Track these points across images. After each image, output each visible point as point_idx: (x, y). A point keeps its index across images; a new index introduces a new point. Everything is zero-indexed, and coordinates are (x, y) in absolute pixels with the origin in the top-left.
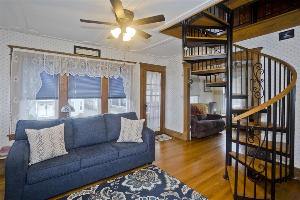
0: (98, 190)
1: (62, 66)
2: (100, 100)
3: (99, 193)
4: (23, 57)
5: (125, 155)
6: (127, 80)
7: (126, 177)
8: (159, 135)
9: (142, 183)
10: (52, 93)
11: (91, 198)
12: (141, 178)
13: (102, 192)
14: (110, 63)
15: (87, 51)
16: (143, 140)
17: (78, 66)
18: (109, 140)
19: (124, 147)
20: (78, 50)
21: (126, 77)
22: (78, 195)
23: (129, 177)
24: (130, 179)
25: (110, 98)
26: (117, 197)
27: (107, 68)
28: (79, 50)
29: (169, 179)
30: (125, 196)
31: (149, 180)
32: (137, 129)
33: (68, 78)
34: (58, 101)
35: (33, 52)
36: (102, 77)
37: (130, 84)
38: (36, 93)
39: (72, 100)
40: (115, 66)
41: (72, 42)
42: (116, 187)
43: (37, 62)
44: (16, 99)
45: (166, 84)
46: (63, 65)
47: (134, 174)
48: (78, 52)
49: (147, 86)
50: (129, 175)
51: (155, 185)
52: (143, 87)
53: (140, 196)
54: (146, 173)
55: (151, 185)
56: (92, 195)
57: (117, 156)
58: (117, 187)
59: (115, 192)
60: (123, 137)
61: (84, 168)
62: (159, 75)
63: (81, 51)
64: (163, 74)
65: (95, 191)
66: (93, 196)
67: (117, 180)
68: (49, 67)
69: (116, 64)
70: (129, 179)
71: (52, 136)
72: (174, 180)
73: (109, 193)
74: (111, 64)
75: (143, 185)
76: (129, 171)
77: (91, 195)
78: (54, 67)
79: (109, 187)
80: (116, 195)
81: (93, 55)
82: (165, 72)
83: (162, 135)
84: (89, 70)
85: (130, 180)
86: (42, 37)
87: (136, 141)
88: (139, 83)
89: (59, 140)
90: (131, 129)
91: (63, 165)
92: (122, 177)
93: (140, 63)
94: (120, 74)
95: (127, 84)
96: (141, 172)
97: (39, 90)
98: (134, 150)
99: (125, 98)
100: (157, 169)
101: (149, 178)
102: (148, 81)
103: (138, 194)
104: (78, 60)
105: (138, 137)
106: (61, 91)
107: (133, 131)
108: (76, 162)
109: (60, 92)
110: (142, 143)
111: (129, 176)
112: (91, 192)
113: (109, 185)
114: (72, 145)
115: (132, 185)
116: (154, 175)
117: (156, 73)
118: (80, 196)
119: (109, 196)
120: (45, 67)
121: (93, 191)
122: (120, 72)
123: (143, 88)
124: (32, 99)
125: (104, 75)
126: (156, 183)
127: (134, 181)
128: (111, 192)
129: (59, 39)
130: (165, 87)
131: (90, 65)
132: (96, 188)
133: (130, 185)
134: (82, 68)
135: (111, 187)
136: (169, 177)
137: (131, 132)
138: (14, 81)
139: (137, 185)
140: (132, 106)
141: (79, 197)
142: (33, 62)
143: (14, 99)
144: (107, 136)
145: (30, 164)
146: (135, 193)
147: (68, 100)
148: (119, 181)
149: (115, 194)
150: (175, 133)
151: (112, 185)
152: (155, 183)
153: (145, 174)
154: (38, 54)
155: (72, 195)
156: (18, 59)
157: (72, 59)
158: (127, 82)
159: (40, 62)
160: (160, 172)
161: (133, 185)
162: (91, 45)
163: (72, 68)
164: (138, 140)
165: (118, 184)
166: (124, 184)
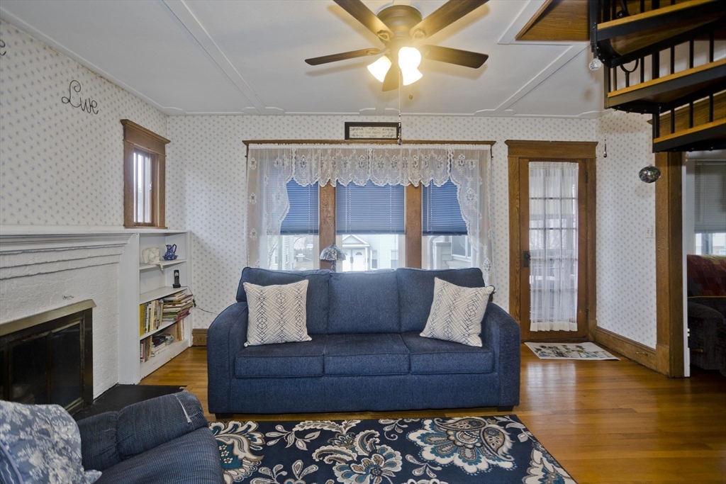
0: (355, 431)
1: (322, 167)
2: (404, 237)
3: (354, 437)
4: (261, 158)
5: (427, 370)
6: (470, 189)
7: (428, 422)
8: (574, 342)
9: (457, 448)
10: (308, 222)
11: (334, 440)
12: (462, 437)
13: (358, 437)
14: (422, 151)
15: (372, 130)
16: (483, 342)
17: (353, 165)
18: (403, 329)
19: (425, 350)
20: (354, 129)
21: (467, 181)
22: (315, 425)
23: (432, 425)
24: (433, 431)
25: (426, 233)
26: (384, 457)
27: (415, 162)
28: (355, 131)
29: (541, 467)
30: (401, 463)
31: (482, 448)
32: (467, 309)
33: (335, 192)
34: (318, 237)
35: (276, 146)
36: (406, 184)
37: (476, 198)
38: (281, 221)
39: (345, 237)
40: (435, 156)
41: (342, 115)
42: (392, 436)
43: (282, 164)
44: (254, 233)
45: (597, 193)
46: (324, 165)
47: (450, 421)
48: (354, 135)
49: (532, 202)
50: (436, 419)
51: (490, 465)
52: (518, 206)
53: (436, 476)
54: (483, 429)
55: (480, 462)
56: (338, 436)
57: (406, 367)
58: (395, 437)
59: (385, 446)
60: (435, 327)
61: (331, 375)
62: (573, 170)
63: (359, 131)
64: (586, 167)
65: (347, 429)
66: (340, 437)
67: (402, 423)
68: (301, 172)
69: (438, 152)
70: (430, 429)
71: (283, 301)
72: (557, 474)
73: (371, 444)
74: (425, 152)
75: (457, 455)
76: (440, 411)
77: (337, 434)
78: (308, 171)
79: (377, 432)
80: (384, 454)
81: (385, 137)
82: (593, 160)
83: (584, 345)
84: (375, 171)
85: (431, 431)
86: (289, 117)
87: (462, 340)
88: (507, 196)
89: (293, 309)
90: (452, 308)
91: (290, 358)
92: (418, 420)
93: (507, 142)
94: (449, 174)
95: (470, 199)
96: (470, 423)
97: (285, 216)
98: (452, 361)
99: (465, 233)
100: (520, 429)
101: (482, 444)
102: (535, 190)
103: (434, 471)
104: (351, 151)
105: (470, 331)
106: (322, 218)
107: (456, 315)
108: (314, 358)
109: (321, 220)
110: (479, 347)
111: (436, 422)
112: (340, 429)
113: (380, 428)
114: (325, 326)
115: (430, 444)
116: (502, 440)
117: (560, 163)
118: (318, 430)
119: (369, 449)
120: (294, 171)
121: (345, 428)
122: (449, 169)
123: (519, 210)
124: (276, 234)
125: (410, 180)
126: (495, 463)
127: (440, 439)
128: (378, 444)
129: (317, 115)
130: (595, 203)
131: (377, 159)
132: (353, 425)
133: (426, 443)
134: (360, 167)
135: (382, 432)
136: (544, 459)
137: (452, 316)
138: (250, 200)
139: (444, 449)
140: (485, 256)
141: (315, 430)
142: (275, 165)
143: (251, 233)
144: (400, 317)
145: (246, 345)
146: (427, 466)
147: (337, 237)
148: (406, 426)
149: (383, 450)
150: (627, 345)
151: (386, 429)
152: (494, 460)
153: (478, 432)
154: (283, 150)
155: (306, 422)
156: (256, 162)
157: (340, 151)
158: (471, 193)
159: (286, 163)
160: (523, 437)
161: (433, 446)
162: (380, 115)
163: (341, 171)
164: (469, 339)
165: (402, 431)
166: (413, 436)
